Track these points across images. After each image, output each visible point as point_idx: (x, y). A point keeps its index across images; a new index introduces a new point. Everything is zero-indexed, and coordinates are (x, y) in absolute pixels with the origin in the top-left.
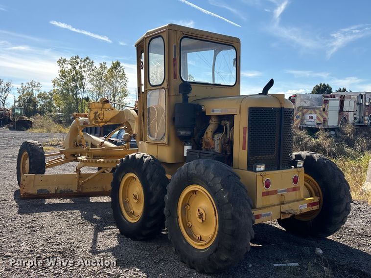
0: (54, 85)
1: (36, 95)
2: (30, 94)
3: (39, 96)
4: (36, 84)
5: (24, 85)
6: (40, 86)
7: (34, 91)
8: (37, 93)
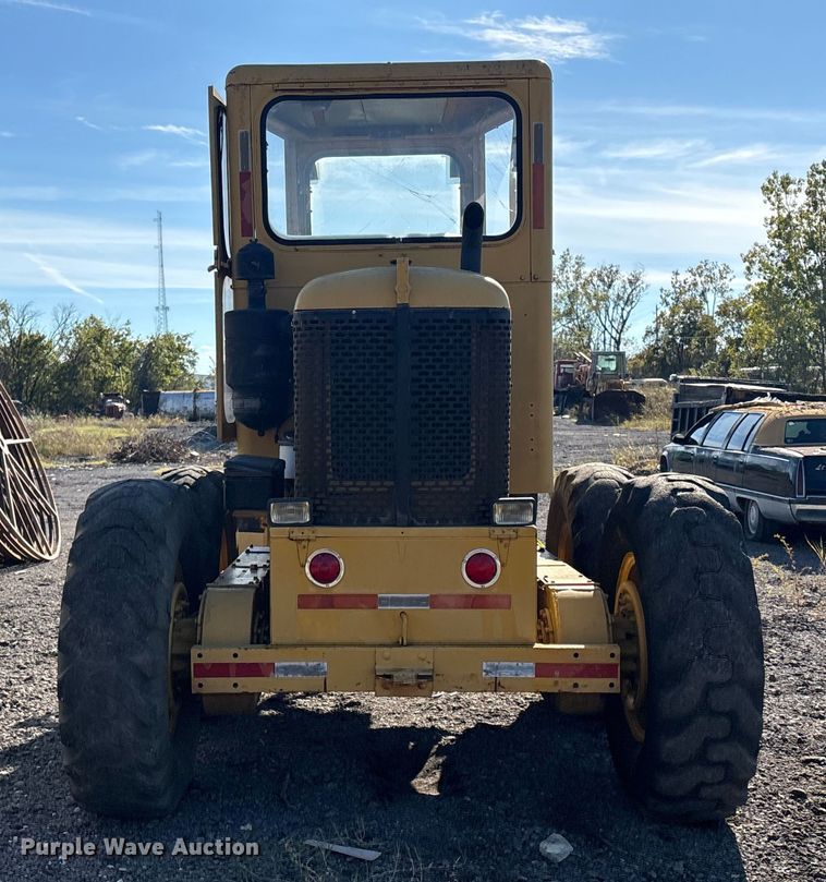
0: (748, 269)
1: (712, 305)
2: (693, 307)
3: (723, 312)
4: (716, 271)
5: (681, 278)
6: (729, 276)
7: (710, 296)
8: (720, 301)
